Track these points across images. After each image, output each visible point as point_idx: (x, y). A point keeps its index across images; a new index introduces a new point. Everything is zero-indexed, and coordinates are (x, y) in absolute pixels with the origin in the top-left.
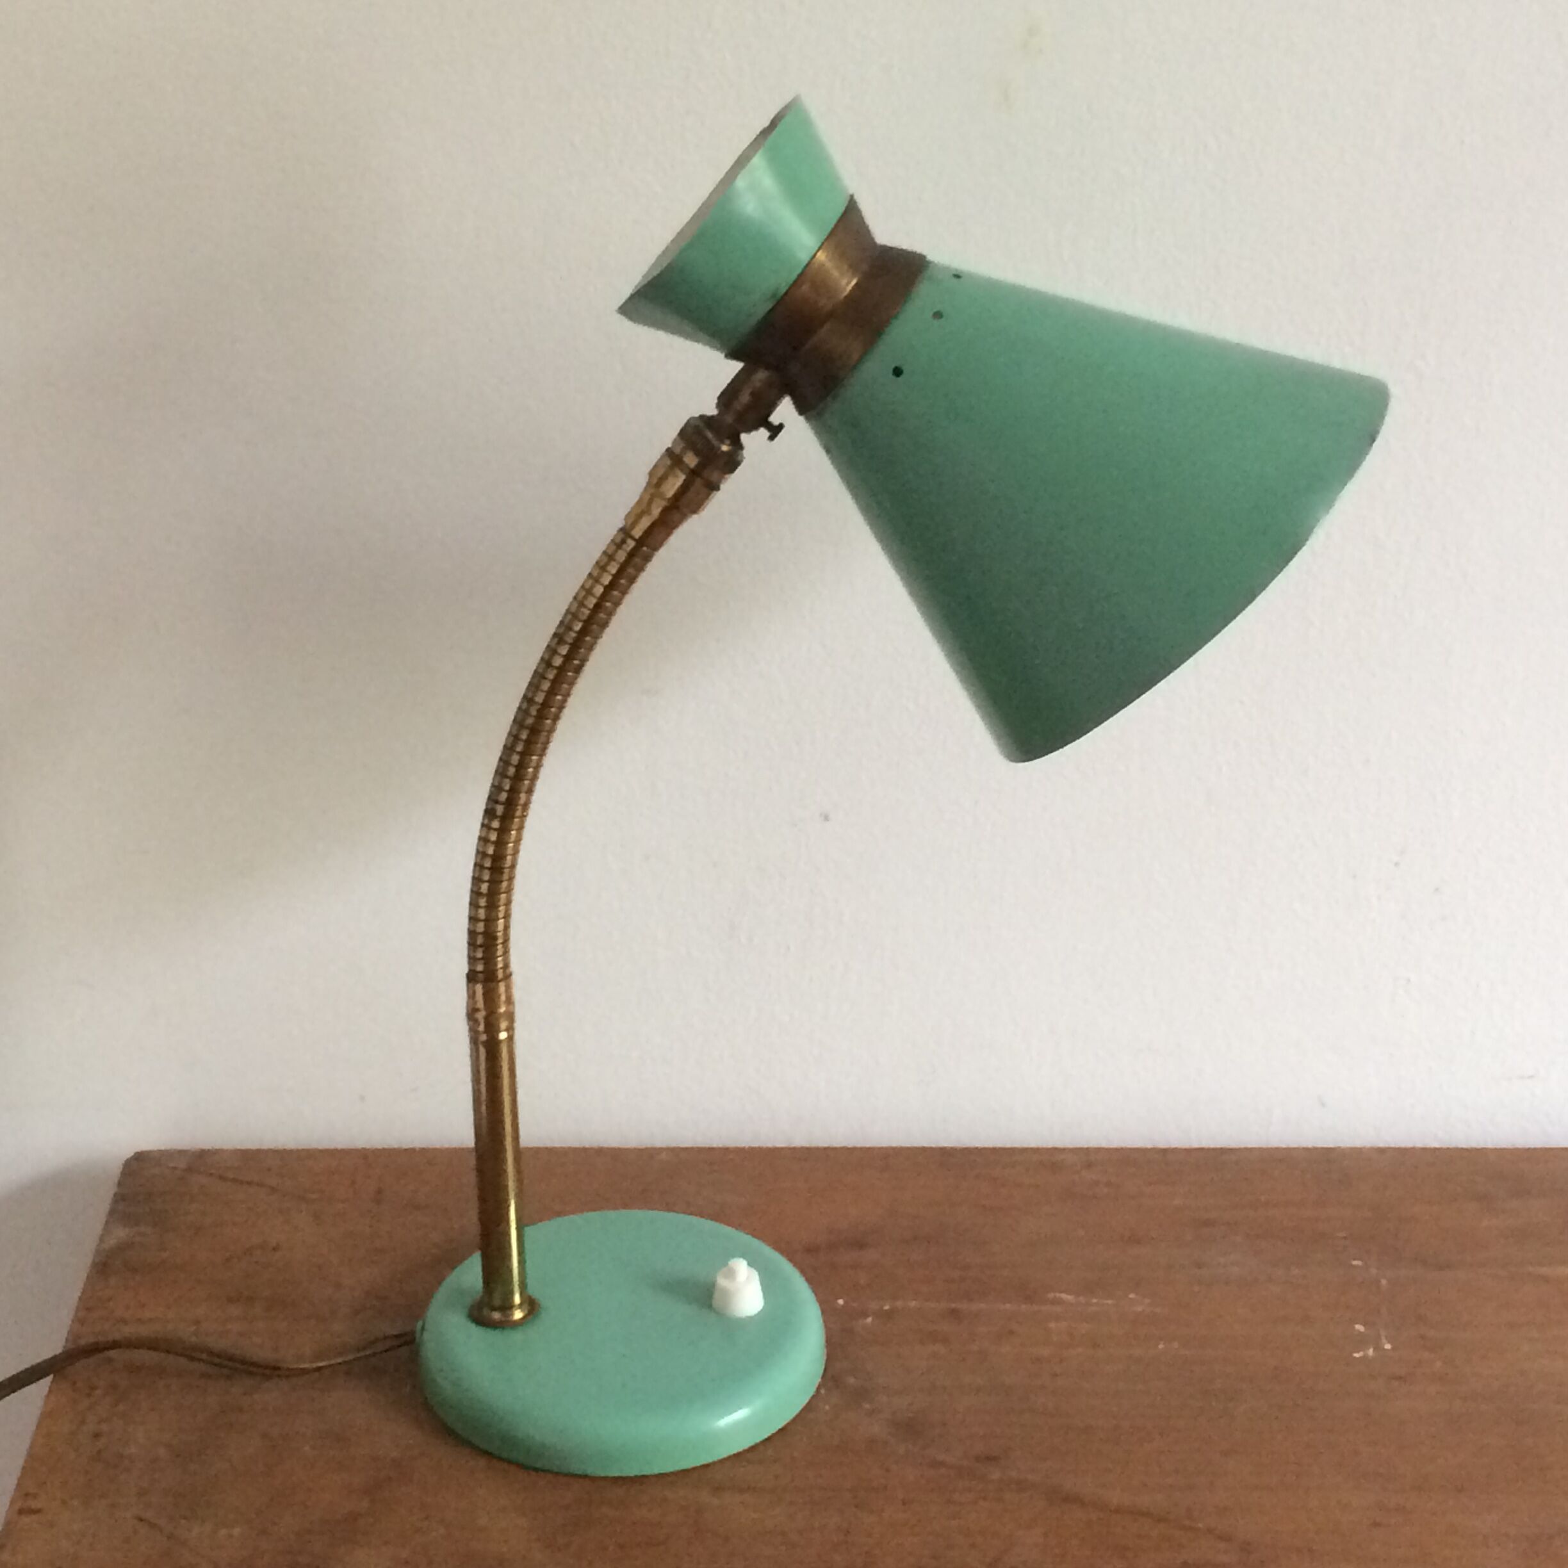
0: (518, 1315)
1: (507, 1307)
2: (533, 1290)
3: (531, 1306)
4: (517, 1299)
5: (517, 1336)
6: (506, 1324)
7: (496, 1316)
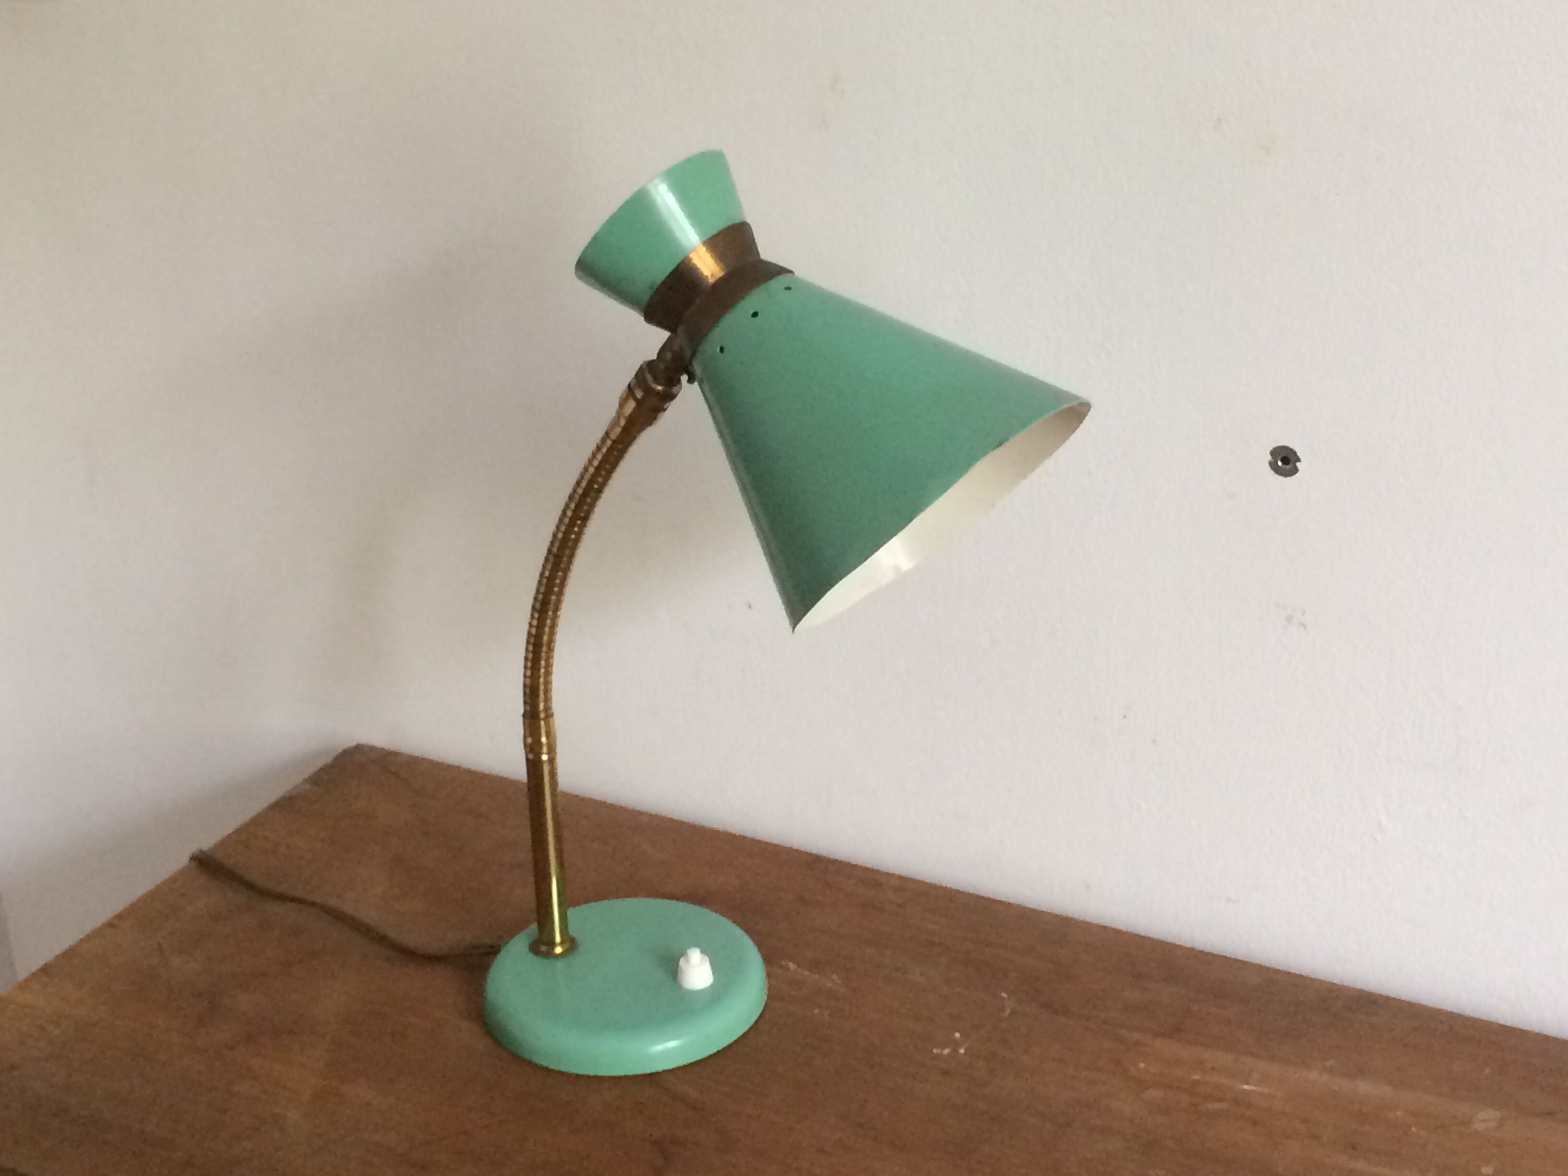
0: (558, 950)
1: (553, 944)
2: (572, 931)
3: (571, 944)
4: (558, 939)
5: (559, 964)
6: (549, 954)
7: (544, 948)
